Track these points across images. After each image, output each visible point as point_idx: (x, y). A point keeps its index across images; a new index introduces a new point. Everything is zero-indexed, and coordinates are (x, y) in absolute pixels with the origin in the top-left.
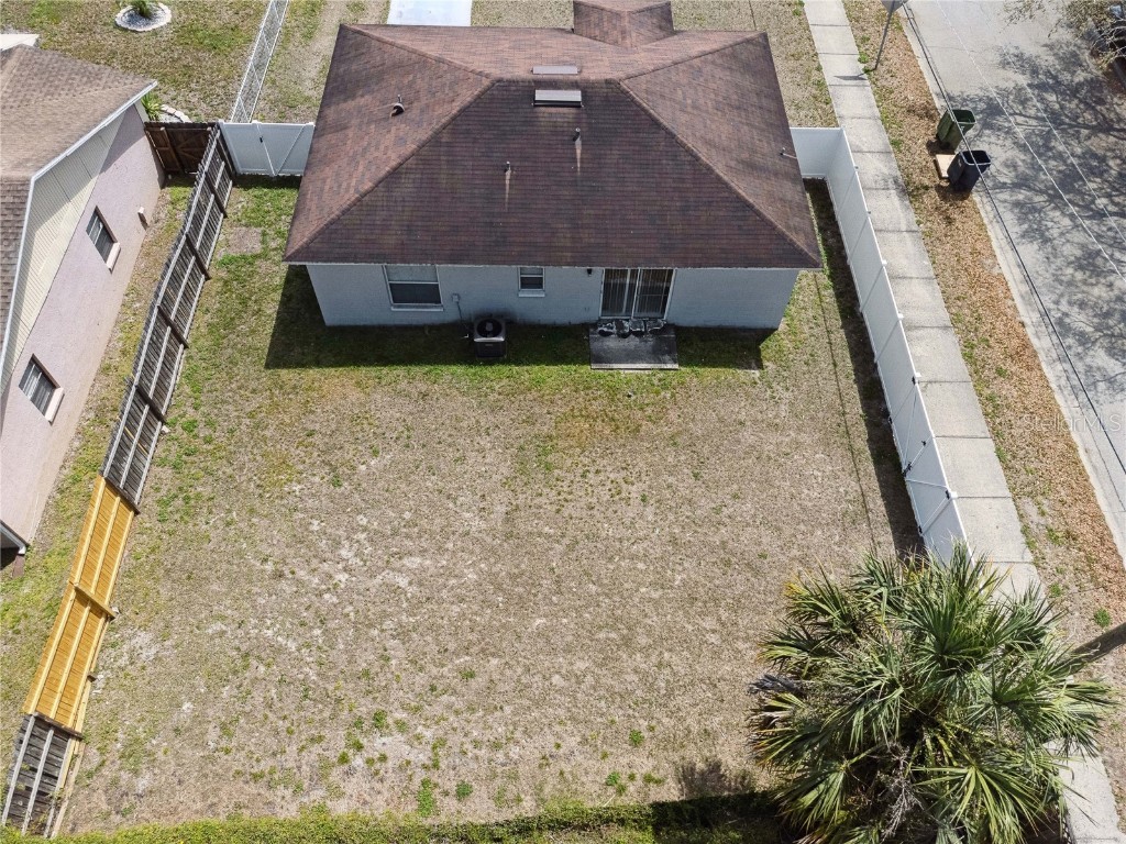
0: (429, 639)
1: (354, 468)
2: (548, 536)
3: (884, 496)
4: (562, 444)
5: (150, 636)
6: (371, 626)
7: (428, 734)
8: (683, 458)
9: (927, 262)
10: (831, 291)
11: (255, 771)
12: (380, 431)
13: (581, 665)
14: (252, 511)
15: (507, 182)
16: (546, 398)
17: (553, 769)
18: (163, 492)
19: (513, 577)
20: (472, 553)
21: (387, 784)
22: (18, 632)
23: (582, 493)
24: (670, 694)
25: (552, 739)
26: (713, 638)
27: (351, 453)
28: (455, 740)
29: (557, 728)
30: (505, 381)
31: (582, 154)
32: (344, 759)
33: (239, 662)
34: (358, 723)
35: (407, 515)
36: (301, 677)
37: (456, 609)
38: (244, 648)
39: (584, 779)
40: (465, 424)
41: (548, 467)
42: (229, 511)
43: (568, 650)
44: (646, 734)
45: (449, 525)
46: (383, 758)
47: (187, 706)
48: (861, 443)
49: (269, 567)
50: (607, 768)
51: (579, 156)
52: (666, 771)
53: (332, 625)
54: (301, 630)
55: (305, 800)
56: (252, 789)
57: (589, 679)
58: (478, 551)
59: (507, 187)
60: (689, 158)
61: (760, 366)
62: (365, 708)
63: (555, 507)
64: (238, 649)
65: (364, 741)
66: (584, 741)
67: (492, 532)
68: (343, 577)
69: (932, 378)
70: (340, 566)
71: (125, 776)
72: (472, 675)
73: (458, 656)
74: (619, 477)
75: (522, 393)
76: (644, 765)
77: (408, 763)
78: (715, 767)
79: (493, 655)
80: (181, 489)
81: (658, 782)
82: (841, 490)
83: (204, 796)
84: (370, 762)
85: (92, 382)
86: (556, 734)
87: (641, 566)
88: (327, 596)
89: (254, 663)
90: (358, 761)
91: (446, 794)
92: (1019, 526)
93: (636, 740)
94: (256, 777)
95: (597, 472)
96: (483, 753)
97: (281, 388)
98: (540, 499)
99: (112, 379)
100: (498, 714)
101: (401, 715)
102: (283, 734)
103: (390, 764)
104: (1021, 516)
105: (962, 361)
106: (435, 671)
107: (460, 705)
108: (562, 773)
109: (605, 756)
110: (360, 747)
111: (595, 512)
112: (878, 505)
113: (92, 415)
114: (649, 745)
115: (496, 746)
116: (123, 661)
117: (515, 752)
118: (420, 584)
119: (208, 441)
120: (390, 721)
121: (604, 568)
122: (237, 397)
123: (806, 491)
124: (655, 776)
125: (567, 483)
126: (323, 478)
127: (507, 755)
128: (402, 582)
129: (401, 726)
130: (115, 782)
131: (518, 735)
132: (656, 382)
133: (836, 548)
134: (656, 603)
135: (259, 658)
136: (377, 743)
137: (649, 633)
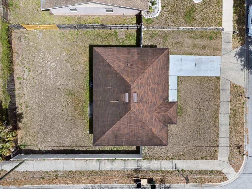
0: (40, 77)
1: (68, 63)
2: (56, 95)
3: (64, 150)
4: (73, 97)
5: (41, 36)
6: (42, 69)
7: (28, 78)
8: (70, 118)
9: (116, 170)
10: (108, 149)
11: (23, 55)
12: (75, 67)
13: (36, 100)
14: (61, 47)
15: (109, 88)
16: (83, 95)
17: (23, 95)
18: (64, 33)
19: (49, 90)
20: (53, 83)
21: (21, 73)
22: (41, 17)
23: (63, 101)
24: (32, 112)
25: (27, 95)
26: (40, 119)
27: (71, 62)
28: (27, 82)
29: (28, 96)
30: (86, 87)
31: (115, 102)
32: (25, 67)
33: (37, 50)
34: (29, 68)
35: (59, 72)
36: (35, 59)
37: (44, 81)
38: (39, 50)
39: (22, 100)
40: (77, 81)
41: (68, 95)
42: (61, 44)
43: (39, 98)
44: (27, 108)
45: (58, 79)
46: (25, 72)
47: (32, 44)
48: (74, 148)
49: (51, 52)
50: (23, 103)
51: (114, 102)
52: (22, 111)
53: (42, 63)
54: (42, 58)
55: (19, 62)
56: (21, 55)
57: (34, 101)
58: (53, 84)
59: (108, 88)
60: (114, 123)
61: (90, 133)
62: (31, 69)
63: (61, 96)
64: (39, 49)
65: (27, 69)
66: (27, 100)
67: (56, 86)
68: (49, 64)
69: (88, 163)
70: (51, 63)
71: (23, 37)
72: (35, 84)
73: (38, 82)
74: (67, 107)
75: (83, 91)
76: (23, 108)
77: (24, 76)
78: (23, 118)
79: (38, 87)
80: (65, 35)
81: (21, 110)
82: (65, 143)
83: (20, 49)
84: (24, 70)
85: (86, 15)
86: (27, 96)
87: (51, 109)
88: (47, 61)
89: (37, 52)
90: (24, 69)
91: (20, 81)
92: (58, 170)
93: (27, 107)
94: (22, 55)
95: (68, 103)
96: (25, 86)
97: (85, 48)
98: (62, 94)
99: (87, 18)
100: (30, 88)
101: (30, 74)
102: (28, 58)
103: (24, 73)
104: (60, 171)
105: (92, 170)
106: (36, 78)
107: (32, 82)
108: (22, 97)
109: (25, 103)
110: (26, 69)
111: (60, 103)
112: (62, 148)
113: (79, 17)
114: (26, 109)
115: (26, 88)
116: (38, 33)
117: (25, 90)
118: (48, 75)
119: (74, 38)
120: (29, 73)
121: (50, 104)
122: (83, 41)
123: (64, 137)
124: (22, 109)
125: (65, 98)
126: (66, 58)
127: (25, 89)
128: (49, 73)
129: (29, 74)
130: (22, 36)
131: (28, 91)
132: (86, 114)
133: (54, 140)
134: (45, 111)
135: (38, 53)
136: (27, 71)
137: (41, 110)
